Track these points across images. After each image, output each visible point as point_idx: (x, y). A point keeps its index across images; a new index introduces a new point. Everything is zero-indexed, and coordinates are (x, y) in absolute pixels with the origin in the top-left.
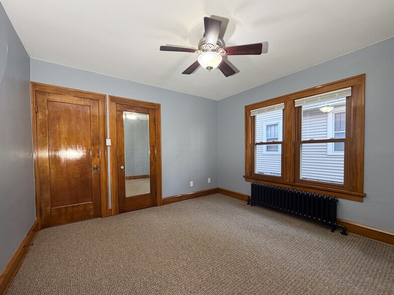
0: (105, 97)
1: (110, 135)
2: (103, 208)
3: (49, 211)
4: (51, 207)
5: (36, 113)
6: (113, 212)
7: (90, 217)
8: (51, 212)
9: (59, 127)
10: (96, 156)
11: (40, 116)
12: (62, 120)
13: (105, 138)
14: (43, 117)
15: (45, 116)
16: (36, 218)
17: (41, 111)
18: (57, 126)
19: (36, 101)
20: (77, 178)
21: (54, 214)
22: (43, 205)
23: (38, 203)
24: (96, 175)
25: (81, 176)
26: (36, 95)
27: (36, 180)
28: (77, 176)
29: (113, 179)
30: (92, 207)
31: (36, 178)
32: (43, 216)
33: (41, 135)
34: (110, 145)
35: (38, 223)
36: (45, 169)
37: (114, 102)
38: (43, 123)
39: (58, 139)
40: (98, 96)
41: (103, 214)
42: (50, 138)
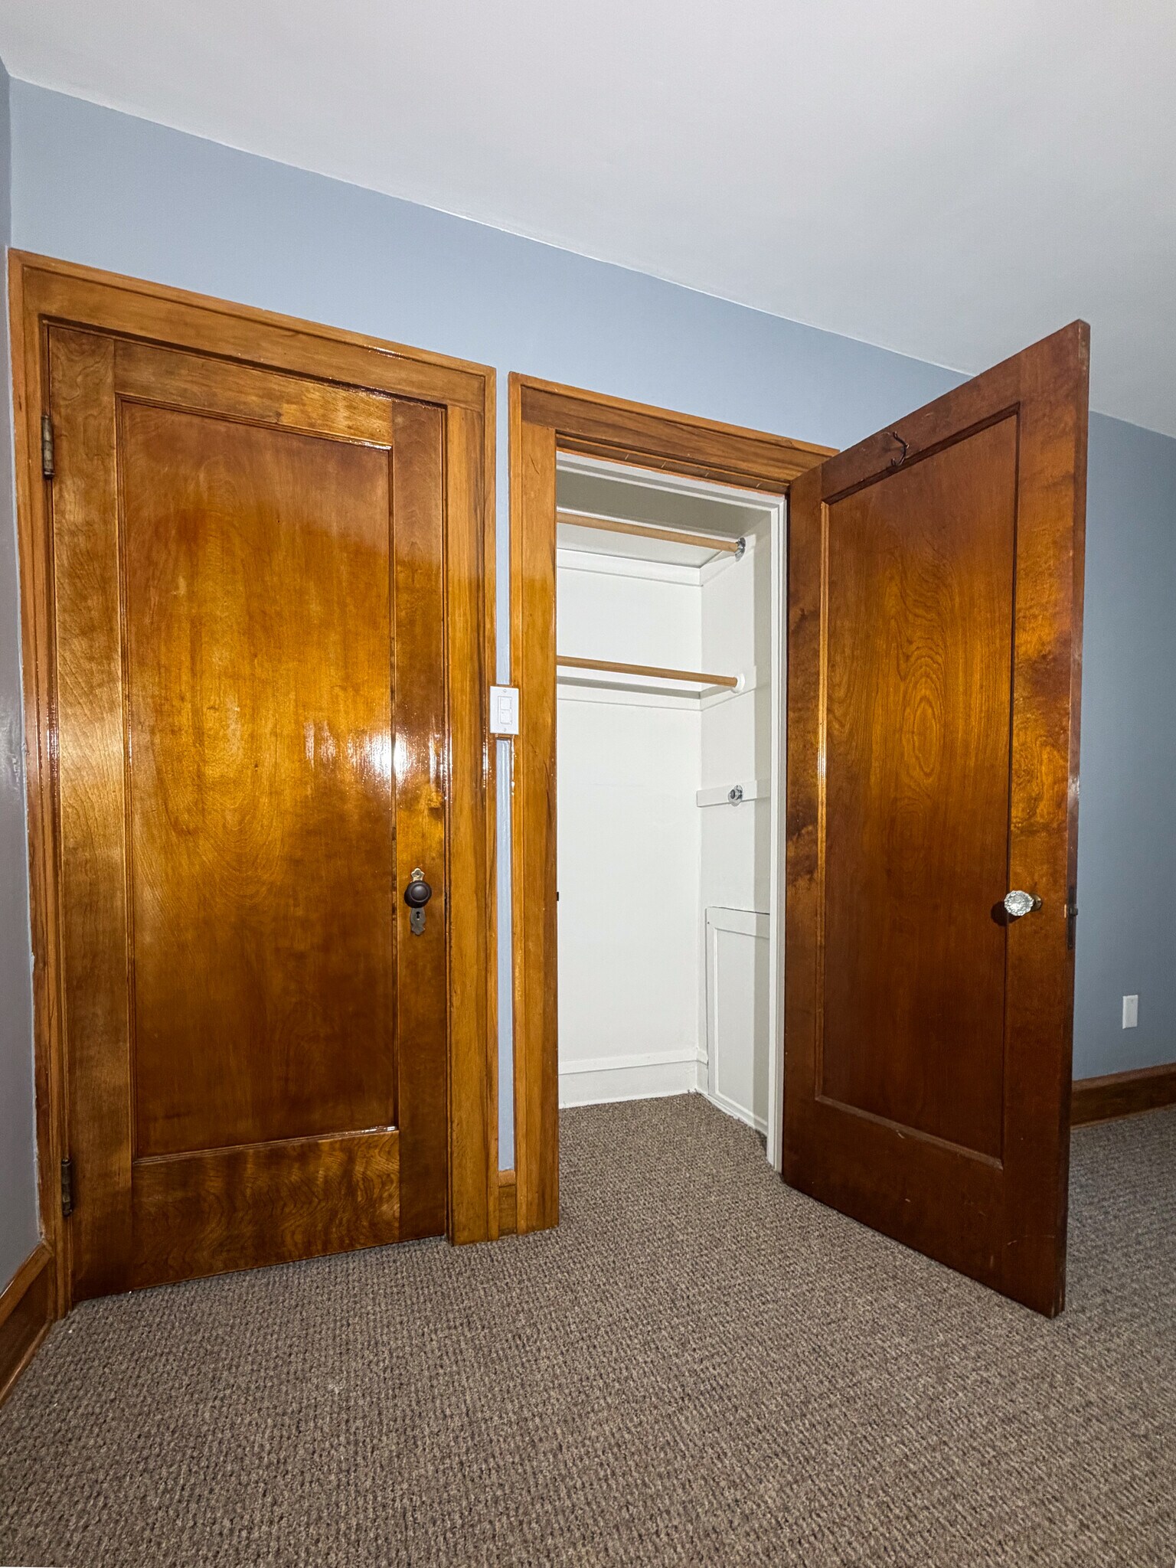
0: (481, 380)
1: (514, 661)
2: (464, 1179)
3: (124, 1181)
4: (138, 1154)
5: (49, 479)
6: (523, 1210)
7: (378, 1237)
8: (135, 1190)
9: (191, 595)
10: (423, 805)
11: (72, 509)
12: (212, 549)
13: (482, 682)
14: (95, 516)
15: (105, 509)
16: (39, 1226)
17: (80, 473)
18: (182, 583)
19: (49, 399)
20: (301, 957)
21: (153, 1199)
22: (87, 1137)
23: (54, 1123)
24: (420, 944)
25: (326, 947)
26: (45, 355)
27: (41, 961)
28: (300, 947)
29: (526, 976)
30: (394, 1166)
31: (39, 945)
32: (86, 1214)
33: (79, 645)
34: (514, 730)
35: (52, 1262)
36: (103, 887)
37: (542, 422)
38: (91, 556)
39: (186, 677)
40: (439, 378)
41: (461, 1216)
42: (134, 667)
